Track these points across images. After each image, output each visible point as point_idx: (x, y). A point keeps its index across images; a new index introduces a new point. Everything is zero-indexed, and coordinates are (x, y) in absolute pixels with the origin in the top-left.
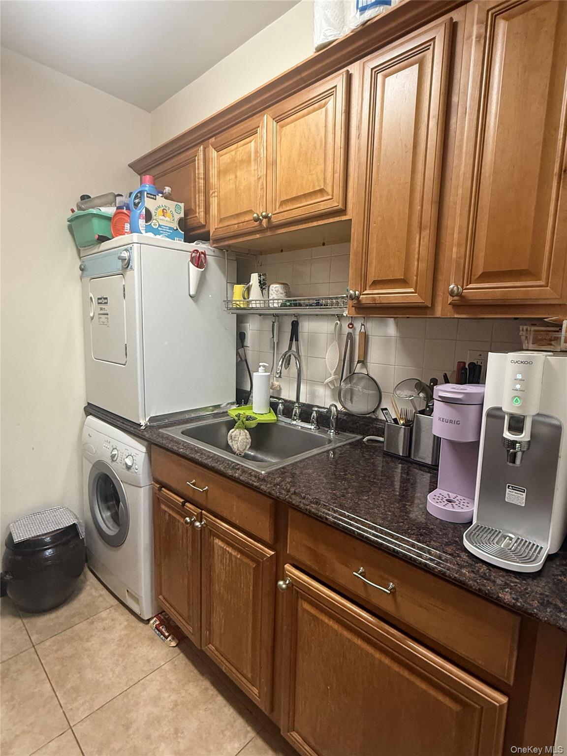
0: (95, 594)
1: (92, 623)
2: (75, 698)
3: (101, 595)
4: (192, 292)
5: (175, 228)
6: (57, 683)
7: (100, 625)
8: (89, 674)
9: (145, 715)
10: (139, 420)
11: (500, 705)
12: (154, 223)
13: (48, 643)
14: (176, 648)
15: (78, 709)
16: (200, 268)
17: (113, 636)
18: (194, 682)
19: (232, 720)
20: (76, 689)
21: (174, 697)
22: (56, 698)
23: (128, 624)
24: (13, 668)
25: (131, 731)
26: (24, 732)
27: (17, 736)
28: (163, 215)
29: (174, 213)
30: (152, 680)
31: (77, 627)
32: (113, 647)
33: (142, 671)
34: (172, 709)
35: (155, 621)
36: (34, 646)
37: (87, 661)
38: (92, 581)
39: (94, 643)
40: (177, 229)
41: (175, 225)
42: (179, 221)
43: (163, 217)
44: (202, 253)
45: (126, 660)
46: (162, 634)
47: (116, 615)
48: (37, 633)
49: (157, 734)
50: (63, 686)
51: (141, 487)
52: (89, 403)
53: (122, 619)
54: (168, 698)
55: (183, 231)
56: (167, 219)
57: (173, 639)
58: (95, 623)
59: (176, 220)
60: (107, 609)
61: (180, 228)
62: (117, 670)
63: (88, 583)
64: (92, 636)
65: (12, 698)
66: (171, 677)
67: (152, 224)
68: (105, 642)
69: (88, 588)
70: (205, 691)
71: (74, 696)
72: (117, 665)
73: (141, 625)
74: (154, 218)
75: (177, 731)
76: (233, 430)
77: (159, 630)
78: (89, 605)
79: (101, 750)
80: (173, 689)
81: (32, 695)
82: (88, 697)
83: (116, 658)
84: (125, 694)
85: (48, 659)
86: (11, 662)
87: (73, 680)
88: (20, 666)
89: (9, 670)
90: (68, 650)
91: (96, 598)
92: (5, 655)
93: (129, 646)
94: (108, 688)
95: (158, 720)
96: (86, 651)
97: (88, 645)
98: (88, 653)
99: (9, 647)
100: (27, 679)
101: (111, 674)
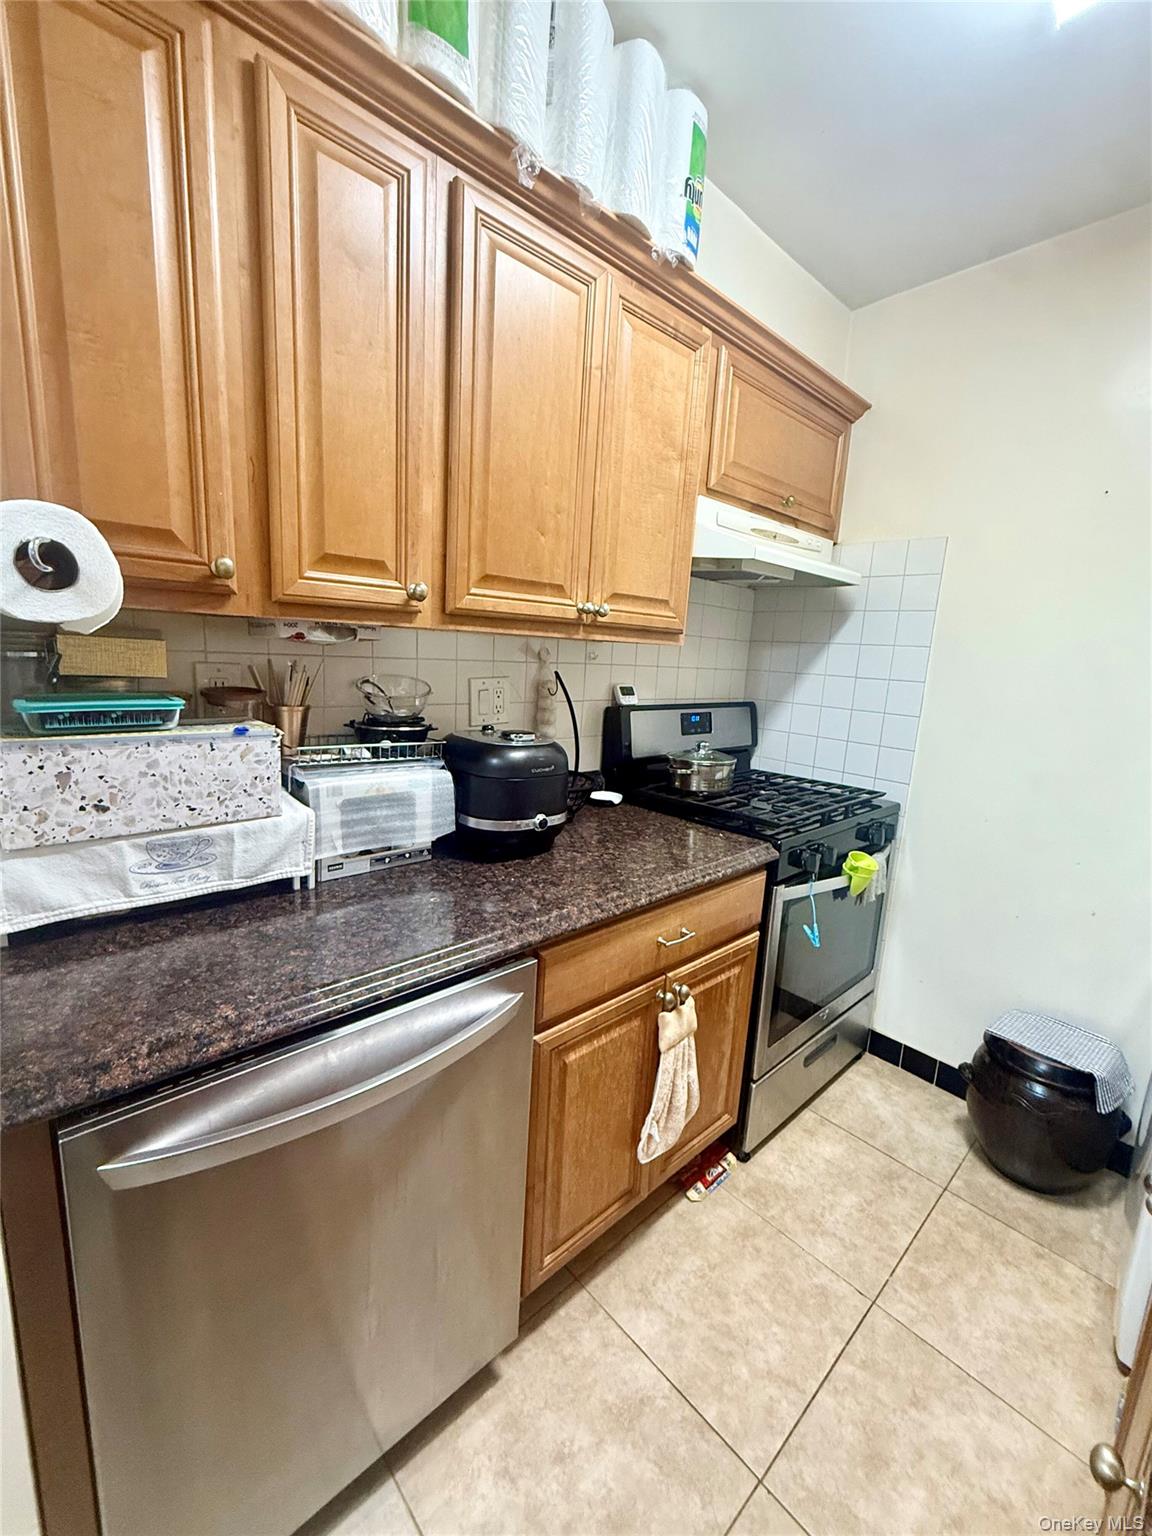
0: (1096, 1232)
1: (1041, 1257)
2: (913, 1290)
3: (1102, 1247)
6: (918, 1250)
7: (1045, 1270)
8: (957, 1294)
9: (951, 1433)
13: (961, 1205)
15: (901, 1300)
17: (1044, 1306)
20: (924, 1285)
21: (1016, 1497)
22: (901, 1259)
23: (1089, 1328)
24: (903, 1181)
25: (913, 1412)
26: (841, 1240)
27: (835, 1235)
30: (1019, 1429)
31: (1014, 1235)
32: (1027, 1317)
33: (1022, 1398)
34: (992, 1500)
36: (946, 1189)
37: (973, 1279)
38: (1114, 1213)
39: (1006, 1276)
45: (1020, 1354)
47: (1089, 1295)
48: (966, 1181)
49: (933, 1473)
50: (917, 1261)
53: (1090, 1311)
54: (1005, 1482)
58: (1043, 1262)
60: (1086, 1270)
62: (996, 1346)
63: (1105, 1210)
64: (1017, 1266)
65: (870, 1203)
66: (1050, 1480)
68: (1024, 1296)
69: (1096, 1216)
71: (915, 1286)
72: (1000, 1339)
75: (958, 1523)
78: (1065, 1234)
79: (864, 1365)
80: (1029, 1492)
81: (885, 1225)
82: (923, 1309)
83: (1012, 1331)
84: (964, 1376)
85: (941, 1218)
86: (910, 1173)
87: (935, 1272)
88: (912, 1187)
89: (898, 1177)
90: (971, 1240)
91: (1094, 1243)
92: (910, 1164)
93: (1048, 1349)
94: (955, 1338)
95: (957, 1469)
96: (989, 1270)
97: (1000, 1269)
98: (986, 1274)
99: (924, 1161)
100: (902, 1207)
101: (978, 1333)
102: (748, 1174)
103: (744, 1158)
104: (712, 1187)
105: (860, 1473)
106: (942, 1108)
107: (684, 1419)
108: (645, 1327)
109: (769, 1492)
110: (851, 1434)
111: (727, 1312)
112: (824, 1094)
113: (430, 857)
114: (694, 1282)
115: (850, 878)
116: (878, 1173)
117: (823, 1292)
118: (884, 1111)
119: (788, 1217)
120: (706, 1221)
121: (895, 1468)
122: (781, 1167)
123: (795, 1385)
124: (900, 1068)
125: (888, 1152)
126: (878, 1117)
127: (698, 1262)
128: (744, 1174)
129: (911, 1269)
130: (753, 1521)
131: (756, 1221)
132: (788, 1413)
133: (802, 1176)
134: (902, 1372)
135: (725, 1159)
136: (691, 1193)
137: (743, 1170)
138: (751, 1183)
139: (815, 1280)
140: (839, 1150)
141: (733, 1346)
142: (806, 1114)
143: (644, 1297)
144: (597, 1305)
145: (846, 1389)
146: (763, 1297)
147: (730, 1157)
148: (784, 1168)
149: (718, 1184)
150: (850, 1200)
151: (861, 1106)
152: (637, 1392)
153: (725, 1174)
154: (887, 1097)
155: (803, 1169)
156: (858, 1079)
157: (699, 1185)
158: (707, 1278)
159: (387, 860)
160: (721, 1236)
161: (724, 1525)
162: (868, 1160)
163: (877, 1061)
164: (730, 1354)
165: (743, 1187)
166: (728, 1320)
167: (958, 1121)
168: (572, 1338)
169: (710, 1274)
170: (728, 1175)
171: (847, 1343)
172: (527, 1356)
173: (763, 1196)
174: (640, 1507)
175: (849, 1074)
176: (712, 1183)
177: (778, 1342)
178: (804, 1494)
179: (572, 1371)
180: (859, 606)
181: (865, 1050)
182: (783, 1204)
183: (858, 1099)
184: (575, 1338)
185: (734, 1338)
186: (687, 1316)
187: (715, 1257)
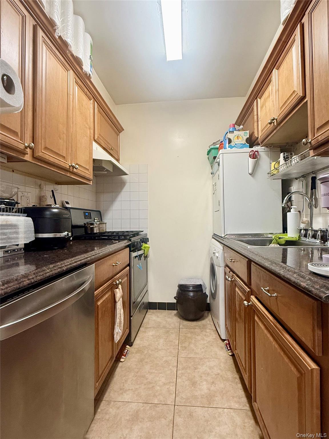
0: (208, 322)
1: (202, 331)
2: (184, 350)
3: (210, 324)
4: (250, 172)
5: (244, 143)
6: (180, 342)
7: (204, 333)
8: (192, 346)
9: (204, 369)
10: (222, 235)
11: (311, 369)
12: (232, 144)
13: (184, 330)
14: (231, 357)
15: (183, 353)
16: (255, 159)
17: (207, 339)
18: (232, 372)
19: (241, 396)
20: (185, 348)
21: (219, 371)
22: (178, 346)
23: (215, 338)
24: (171, 331)
25: (196, 371)
26: (164, 349)
27: (162, 349)
28: (238, 139)
29: (243, 136)
30: (214, 361)
31: (196, 330)
32: (205, 342)
33: (212, 356)
34: (216, 375)
35: (227, 342)
36: (180, 329)
37: (193, 341)
38: (210, 318)
39: (199, 338)
40: (245, 144)
41: (244, 142)
42: (246, 140)
43: (238, 140)
44: (256, 151)
45: (207, 349)
46: (227, 348)
47: (212, 333)
48: (183, 325)
49: (205, 378)
50: (182, 344)
51: (220, 267)
52: (214, 234)
53: (215, 336)
54: (216, 370)
55: (248, 144)
56: (240, 140)
57: (231, 352)
58: (203, 332)
59: (244, 140)
60: (210, 329)
61: (247, 143)
62: (203, 350)
63: (208, 318)
64: (199, 335)
65: (166, 339)
66: (222, 365)
67: (232, 145)
68: (203, 339)
69: (207, 320)
70: (234, 378)
71: (184, 349)
72: (203, 349)
73: (221, 341)
74: (233, 141)
75: (213, 383)
76: (271, 244)
77: (226, 346)
78: (204, 325)
79: (183, 369)
80: (220, 369)
81: (172, 341)
82: (188, 352)
83: (204, 346)
84: (201, 359)
85: (182, 334)
86: (171, 329)
87: (186, 344)
88: (173, 332)
89: (169, 331)
90: (189, 335)
91: (209, 324)
92: (170, 327)
93: (211, 345)
94: (196, 353)
95: (208, 374)
96: (195, 338)
97: (197, 337)
98: (195, 339)
99: (172, 325)
100: (173, 336)
101: (199, 350)
102: (134, 348)
103: (131, 345)
104: (126, 356)
105: (193, 388)
106: (171, 314)
107: (150, 407)
108: (127, 397)
109: (178, 405)
110: (187, 383)
111: (147, 379)
112: (143, 323)
113: (24, 252)
114: (134, 379)
115: (144, 250)
116: (165, 332)
117: (166, 361)
118: (159, 320)
119: (150, 351)
120: (129, 364)
121: (198, 382)
122: (142, 342)
123: (171, 382)
124: (157, 310)
125: (164, 327)
126: (158, 322)
127: (133, 374)
128: (133, 349)
129: (181, 346)
130: (178, 413)
131: (143, 357)
132: (173, 388)
133: (148, 342)
134: (190, 365)
135: (127, 348)
136: (122, 360)
137: (133, 348)
138: (136, 350)
139: (163, 360)
140: (154, 332)
141: (152, 385)
142: (141, 329)
143: (123, 391)
144: (109, 402)
145: (182, 376)
146: (154, 371)
147: (127, 346)
148: (143, 342)
149: (128, 354)
150: (161, 341)
151: (153, 321)
152: (134, 411)
153: (128, 351)
154: (158, 317)
155: (147, 340)
156: (150, 316)
157: (123, 357)
158: (137, 376)
159: (9, 252)
160: (135, 365)
161: (172, 419)
162: (161, 331)
163: (152, 311)
164: (153, 387)
165: (134, 352)
166: (148, 380)
167: (175, 315)
168: (106, 414)
169: (138, 374)
170: (129, 351)
171: (177, 367)
172: (94, 429)
173: (141, 351)
174: (151, 432)
175: (146, 316)
176: (126, 355)
177: (163, 377)
178: (185, 400)
179: (112, 421)
180: (128, 181)
181: (148, 309)
182: (147, 350)
183: (152, 320)
184: (108, 413)
185: (152, 383)
186: (137, 387)
187: (136, 370)
